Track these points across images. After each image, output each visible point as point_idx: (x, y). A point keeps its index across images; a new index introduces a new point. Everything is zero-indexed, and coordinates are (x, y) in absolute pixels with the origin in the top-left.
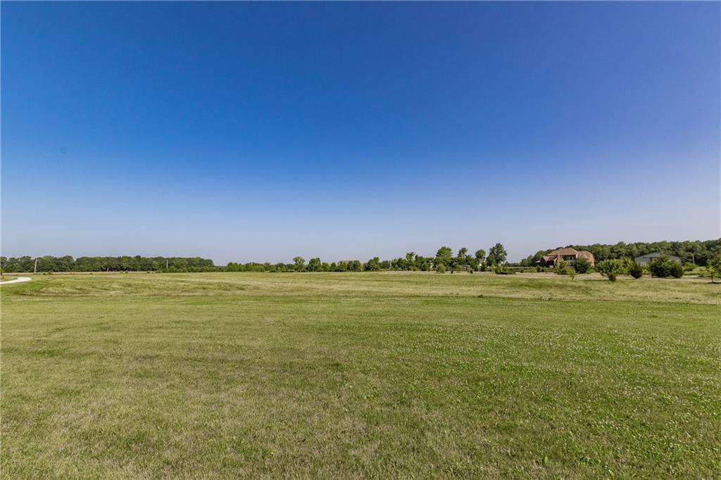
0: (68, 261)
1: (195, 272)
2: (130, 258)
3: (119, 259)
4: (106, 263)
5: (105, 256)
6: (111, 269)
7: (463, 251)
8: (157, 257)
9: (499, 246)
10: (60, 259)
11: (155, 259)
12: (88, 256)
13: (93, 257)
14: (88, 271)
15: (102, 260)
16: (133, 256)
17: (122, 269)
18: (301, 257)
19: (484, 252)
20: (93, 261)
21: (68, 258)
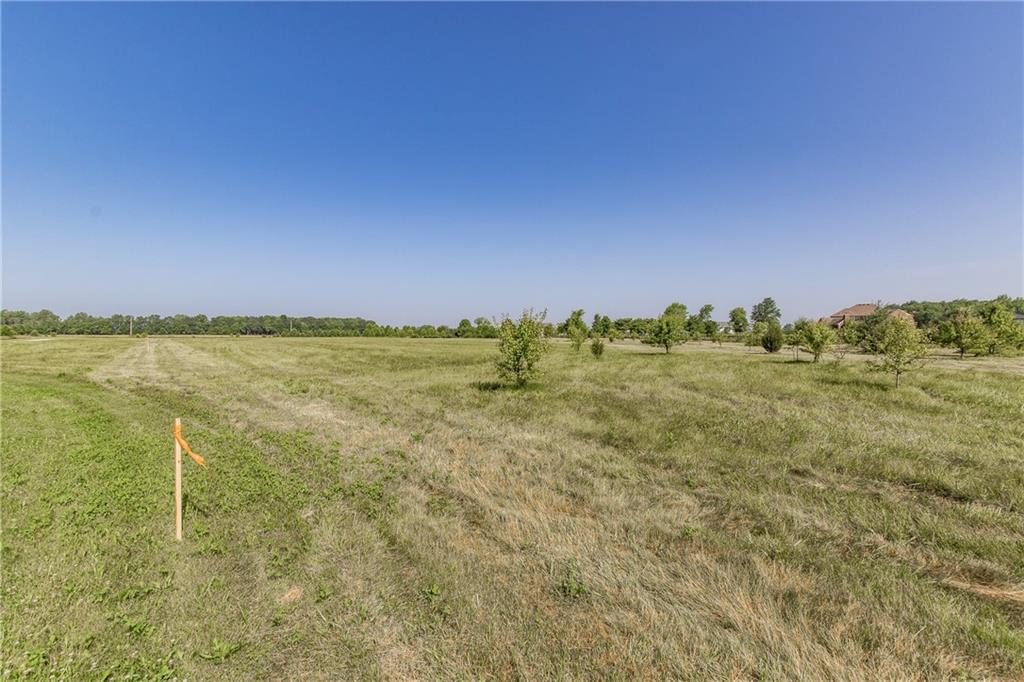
0: (202, 321)
1: (322, 336)
2: (273, 318)
3: (261, 319)
4: (245, 324)
5: (244, 316)
6: (252, 333)
7: (707, 310)
8: (306, 316)
9: (768, 302)
10: (192, 319)
11: (304, 320)
12: (226, 315)
13: (230, 316)
14: (224, 334)
15: (241, 320)
16: (278, 315)
17: (264, 332)
18: (485, 317)
19: (743, 312)
20: (230, 321)
21: (202, 318)
